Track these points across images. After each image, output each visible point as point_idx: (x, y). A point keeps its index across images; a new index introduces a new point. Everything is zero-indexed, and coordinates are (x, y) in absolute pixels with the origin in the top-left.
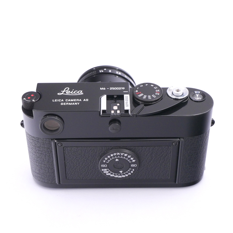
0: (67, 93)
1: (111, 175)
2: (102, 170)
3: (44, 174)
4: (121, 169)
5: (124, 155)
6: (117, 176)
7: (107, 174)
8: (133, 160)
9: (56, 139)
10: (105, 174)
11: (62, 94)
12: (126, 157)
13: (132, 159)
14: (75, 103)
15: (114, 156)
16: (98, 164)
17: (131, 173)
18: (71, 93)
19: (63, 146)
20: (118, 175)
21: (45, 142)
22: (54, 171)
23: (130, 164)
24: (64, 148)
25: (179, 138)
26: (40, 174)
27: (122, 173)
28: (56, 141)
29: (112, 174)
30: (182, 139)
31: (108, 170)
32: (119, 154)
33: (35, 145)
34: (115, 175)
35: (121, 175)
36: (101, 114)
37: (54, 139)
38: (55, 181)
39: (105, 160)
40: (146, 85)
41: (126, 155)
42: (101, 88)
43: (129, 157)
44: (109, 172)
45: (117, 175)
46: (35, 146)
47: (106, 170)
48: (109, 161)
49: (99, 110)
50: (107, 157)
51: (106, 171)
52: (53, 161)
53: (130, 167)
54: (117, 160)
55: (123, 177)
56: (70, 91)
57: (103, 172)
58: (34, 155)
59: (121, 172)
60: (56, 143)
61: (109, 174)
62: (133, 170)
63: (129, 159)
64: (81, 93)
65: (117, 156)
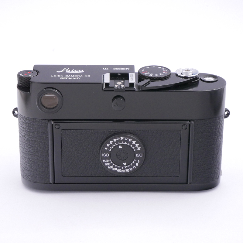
0: (66, 71)
1: (114, 169)
2: (104, 161)
3: (37, 171)
4: (124, 161)
5: (128, 140)
6: (119, 171)
7: (109, 167)
8: (139, 147)
9: (53, 120)
10: (107, 166)
11: (62, 72)
12: (131, 143)
13: (137, 145)
14: (76, 78)
15: (117, 142)
16: (99, 154)
17: (136, 166)
18: (72, 71)
19: (61, 128)
20: (122, 169)
21: (40, 124)
22: (49, 165)
23: (135, 153)
24: (62, 131)
25: (190, 121)
26: (31, 171)
27: (126, 166)
28: (53, 122)
29: (114, 167)
30: (193, 122)
31: (109, 162)
32: (123, 139)
33: (29, 129)
34: (118, 169)
35: (124, 169)
36: (104, 87)
37: (51, 120)
38: (49, 180)
39: (107, 147)
40: (153, 67)
41: (130, 140)
42: (103, 69)
43: (134, 142)
44: (111, 165)
45: (120, 169)
46: (29, 132)
47: (107, 161)
48: (111, 148)
49: (102, 83)
50: (109, 143)
51: (107, 163)
52: (48, 151)
53: (135, 157)
54: (120, 147)
55: (126, 171)
56: (70, 70)
57: (104, 163)
58: (27, 144)
59: (125, 164)
60: (53, 124)
61: (111, 167)
62: (139, 162)
63: (134, 145)
64: (82, 71)
65: (120, 141)
